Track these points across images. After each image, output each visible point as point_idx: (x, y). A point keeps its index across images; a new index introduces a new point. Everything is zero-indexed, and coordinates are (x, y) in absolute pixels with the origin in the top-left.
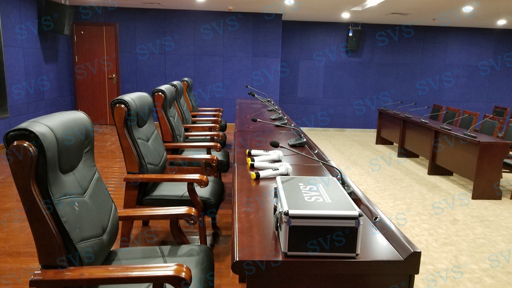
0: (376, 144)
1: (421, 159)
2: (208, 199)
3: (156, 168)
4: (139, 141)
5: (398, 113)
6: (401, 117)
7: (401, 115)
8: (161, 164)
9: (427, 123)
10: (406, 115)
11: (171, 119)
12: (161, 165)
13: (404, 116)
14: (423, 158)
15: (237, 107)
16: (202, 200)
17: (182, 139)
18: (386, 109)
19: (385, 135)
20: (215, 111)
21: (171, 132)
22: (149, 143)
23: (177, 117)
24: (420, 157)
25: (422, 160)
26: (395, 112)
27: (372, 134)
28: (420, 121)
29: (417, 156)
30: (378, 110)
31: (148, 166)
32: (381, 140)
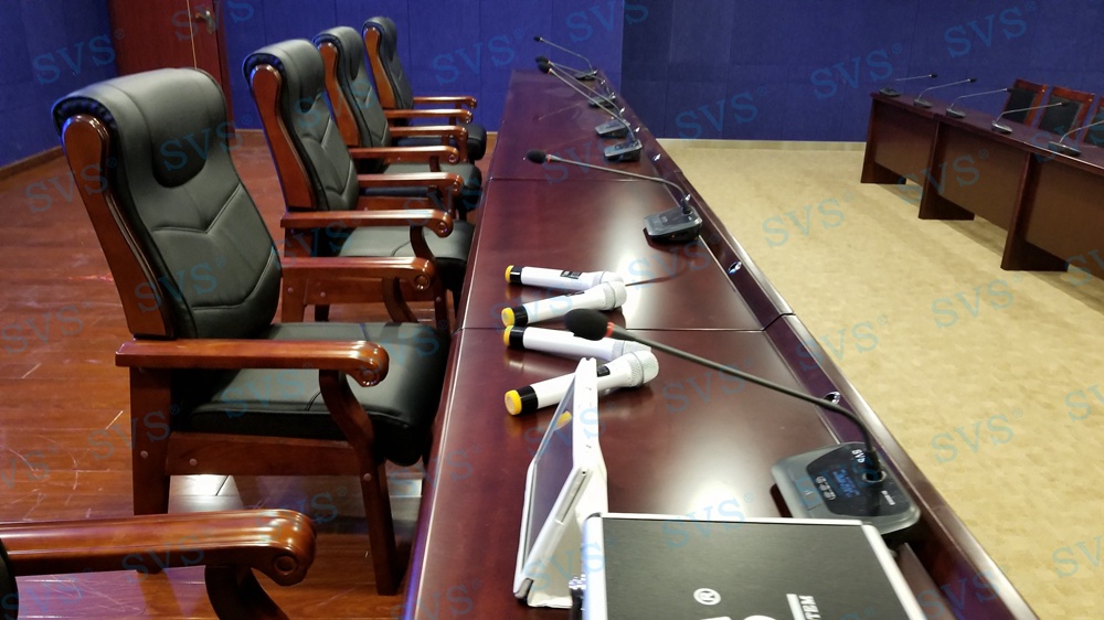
0: (864, 180)
1: (978, 222)
2: (390, 412)
3: (234, 309)
4: (161, 236)
5: (927, 104)
6: (936, 115)
7: (935, 110)
8: (253, 295)
9: (1008, 133)
10: (950, 110)
11: (306, 142)
12: (256, 298)
13: (944, 113)
14: (983, 220)
15: (510, 96)
16: (371, 416)
17: (345, 197)
18: (892, 93)
19: (884, 159)
20: (457, 105)
21: (307, 179)
22: (211, 233)
23: (332, 132)
24: (977, 218)
25: (982, 225)
26: (917, 101)
27: (852, 155)
28: (987, 128)
29: (969, 216)
30: (872, 95)
31: (197, 312)
32: (875, 172)
